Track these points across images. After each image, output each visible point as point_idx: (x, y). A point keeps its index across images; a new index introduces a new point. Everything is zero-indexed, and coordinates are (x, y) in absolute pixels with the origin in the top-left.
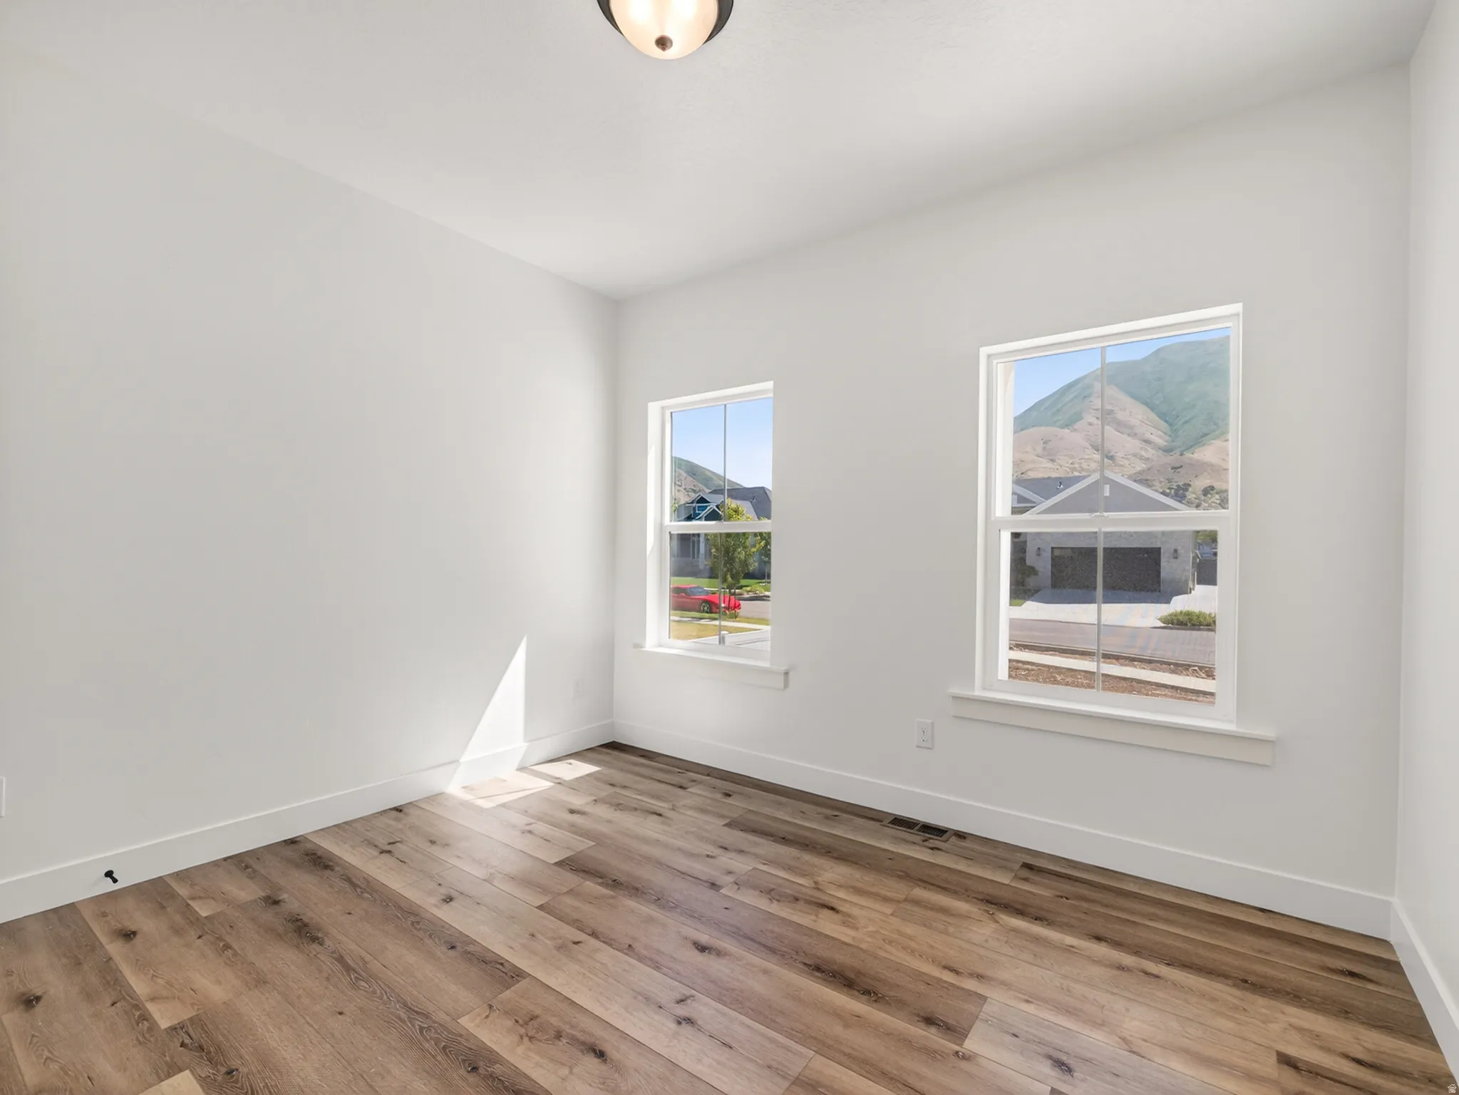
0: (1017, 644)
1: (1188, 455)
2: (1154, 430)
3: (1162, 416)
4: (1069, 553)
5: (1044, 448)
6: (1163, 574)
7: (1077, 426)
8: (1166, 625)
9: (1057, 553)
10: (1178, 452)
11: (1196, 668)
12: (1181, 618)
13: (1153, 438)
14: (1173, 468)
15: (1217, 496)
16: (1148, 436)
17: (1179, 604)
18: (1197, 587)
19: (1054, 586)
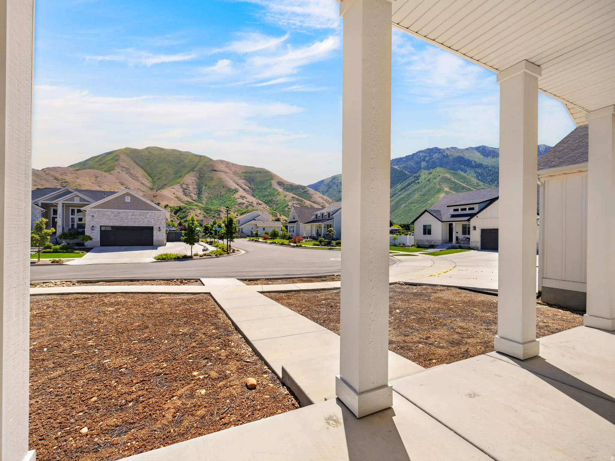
0: (78, 281)
1: (159, 191)
2: (146, 180)
3: (149, 175)
4: (110, 229)
5: (96, 180)
6: (155, 238)
7: (112, 172)
8: (157, 260)
9: (103, 229)
10: (155, 190)
11: (175, 280)
12: (164, 257)
13: (146, 183)
14: (154, 196)
15: (170, 209)
16: (143, 182)
17: (161, 251)
18: (167, 243)
19: (101, 245)
